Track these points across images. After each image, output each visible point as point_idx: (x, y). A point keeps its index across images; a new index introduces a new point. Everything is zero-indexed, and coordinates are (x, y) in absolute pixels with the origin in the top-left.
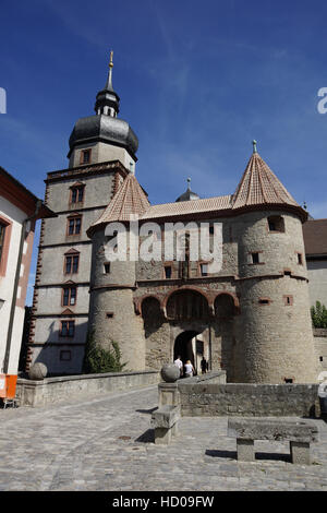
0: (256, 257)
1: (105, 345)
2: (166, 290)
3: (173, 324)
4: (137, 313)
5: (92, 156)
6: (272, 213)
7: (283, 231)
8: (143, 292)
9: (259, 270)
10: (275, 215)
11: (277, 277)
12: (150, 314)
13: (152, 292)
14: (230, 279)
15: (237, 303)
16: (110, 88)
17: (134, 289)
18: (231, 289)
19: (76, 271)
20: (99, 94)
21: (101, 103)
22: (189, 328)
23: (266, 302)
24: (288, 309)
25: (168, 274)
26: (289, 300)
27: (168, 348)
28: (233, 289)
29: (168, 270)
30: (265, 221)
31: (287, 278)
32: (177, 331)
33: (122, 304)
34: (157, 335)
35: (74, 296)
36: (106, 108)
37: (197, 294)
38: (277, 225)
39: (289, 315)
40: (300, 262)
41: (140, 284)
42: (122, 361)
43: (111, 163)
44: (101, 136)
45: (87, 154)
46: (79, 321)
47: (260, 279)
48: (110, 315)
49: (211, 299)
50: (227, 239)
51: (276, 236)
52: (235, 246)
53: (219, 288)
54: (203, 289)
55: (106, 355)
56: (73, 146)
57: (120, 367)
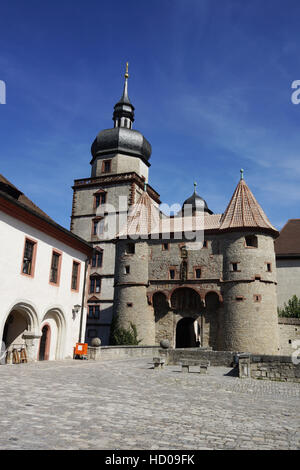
0: (235, 265)
1: (127, 327)
2: (170, 287)
3: (176, 312)
4: (149, 303)
5: (112, 166)
6: (249, 233)
7: (256, 246)
8: (154, 288)
9: (237, 276)
10: (251, 235)
11: (249, 281)
12: (159, 305)
13: (160, 288)
14: (216, 281)
15: (221, 299)
16: (126, 99)
17: (147, 286)
18: (217, 289)
19: (100, 265)
20: (117, 105)
21: (118, 114)
22: (188, 316)
23: (241, 299)
24: (257, 304)
25: (172, 276)
26: (258, 298)
27: (172, 330)
28: (219, 288)
29: (172, 273)
30: (243, 240)
31: (257, 282)
32: (178, 318)
33: (139, 297)
34: (164, 320)
35: (99, 285)
36: (123, 119)
37: (193, 291)
38: (252, 242)
39: (258, 309)
40: (269, 270)
41: (152, 282)
42: (138, 339)
43: (128, 174)
44: (120, 149)
45: (108, 164)
46: (103, 307)
47: (238, 282)
48: (130, 305)
49: (203, 295)
50: (216, 251)
51: (252, 251)
52: (221, 257)
53: (209, 288)
54: (197, 288)
55: (127, 334)
56: (95, 156)
57: (137, 343)
